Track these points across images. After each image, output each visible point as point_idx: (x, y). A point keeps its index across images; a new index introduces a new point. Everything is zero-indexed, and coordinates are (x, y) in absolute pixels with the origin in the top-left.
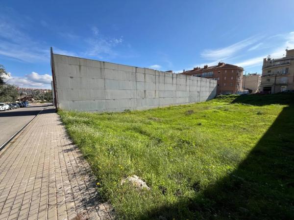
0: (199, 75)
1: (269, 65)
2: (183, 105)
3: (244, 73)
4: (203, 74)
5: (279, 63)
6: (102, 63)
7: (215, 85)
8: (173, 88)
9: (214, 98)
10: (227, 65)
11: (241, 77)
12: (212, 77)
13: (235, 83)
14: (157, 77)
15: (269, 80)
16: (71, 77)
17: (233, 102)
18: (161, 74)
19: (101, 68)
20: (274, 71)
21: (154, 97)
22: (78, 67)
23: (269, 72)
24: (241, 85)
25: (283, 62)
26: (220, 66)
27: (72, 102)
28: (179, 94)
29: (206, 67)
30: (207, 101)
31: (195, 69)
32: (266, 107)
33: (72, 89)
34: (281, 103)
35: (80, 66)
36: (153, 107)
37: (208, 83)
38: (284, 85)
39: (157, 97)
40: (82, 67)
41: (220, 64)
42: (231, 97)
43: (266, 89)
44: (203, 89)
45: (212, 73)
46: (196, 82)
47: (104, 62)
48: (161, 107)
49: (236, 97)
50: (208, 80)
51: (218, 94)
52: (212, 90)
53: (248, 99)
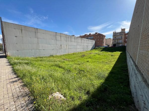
0: (87, 38)
1: (115, 34)
2: (80, 52)
3: (106, 38)
4: (89, 37)
5: (118, 34)
6: (36, 29)
7: (94, 43)
8: (75, 44)
9: (94, 49)
10: (99, 34)
11: (105, 40)
12: (93, 39)
13: (102, 42)
14: (67, 38)
15: (115, 41)
16: (16, 37)
17: (102, 51)
18: (69, 37)
19: (35, 32)
20: (117, 37)
21: (66, 48)
22: (20, 31)
23: (115, 38)
24: (105, 43)
25: (120, 34)
26: (96, 34)
27: (17, 51)
28: (78, 47)
29: (90, 34)
30: (91, 50)
31: (85, 35)
32: (114, 53)
33: (17, 43)
34: (120, 51)
35: (22, 30)
36: (65, 54)
37: (91, 42)
38: (121, 43)
39: (67, 48)
40: (23, 31)
41: (96, 33)
42: (101, 48)
43: (114, 45)
44: (89, 45)
45: (93, 37)
46: (86, 41)
47: (37, 29)
48: (69, 53)
49: (102, 48)
50: (91, 40)
51: (95, 47)
52: (93, 45)
53: (107, 49)
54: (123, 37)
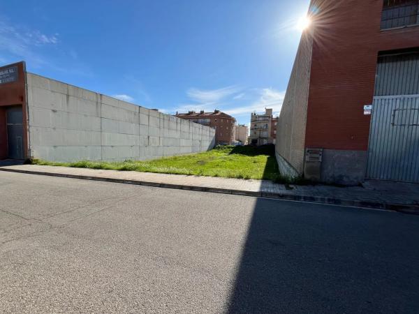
0: (196, 120)
1: (255, 119)
2: (187, 155)
3: (237, 124)
4: (200, 120)
5: (261, 119)
6: (99, 97)
7: (214, 135)
8: (177, 135)
9: (214, 148)
10: (222, 113)
11: (234, 128)
12: (210, 125)
13: (230, 134)
14: (162, 120)
15: (255, 133)
16: (54, 111)
17: (231, 153)
18: (165, 117)
19: (97, 103)
20: (259, 125)
21: (157, 144)
22: (65, 97)
23: (255, 125)
24: (234, 136)
25: (263, 118)
26: (217, 114)
27: (53, 148)
28: (183, 142)
29: (202, 112)
30: (208, 150)
31: (191, 113)
32: (256, 157)
33: (54, 129)
34: (266, 154)
35: (68, 96)
36: (156, 158)
37: (208, 132)
38: (266, 138)
39: (161, 145)
40: (71, 98)
41: (216, 112)
42: (229, 148)
43: (254, 141)
44: (204, 138)
45: (208, 120)
46: (197, 129)
47: (101, 95)
48: (165, 158)
49: (232, 148)
50: (208, 127)
51: (218, 143)
52: (212, 139)
53: (240, 150)
54: (270, 125)
